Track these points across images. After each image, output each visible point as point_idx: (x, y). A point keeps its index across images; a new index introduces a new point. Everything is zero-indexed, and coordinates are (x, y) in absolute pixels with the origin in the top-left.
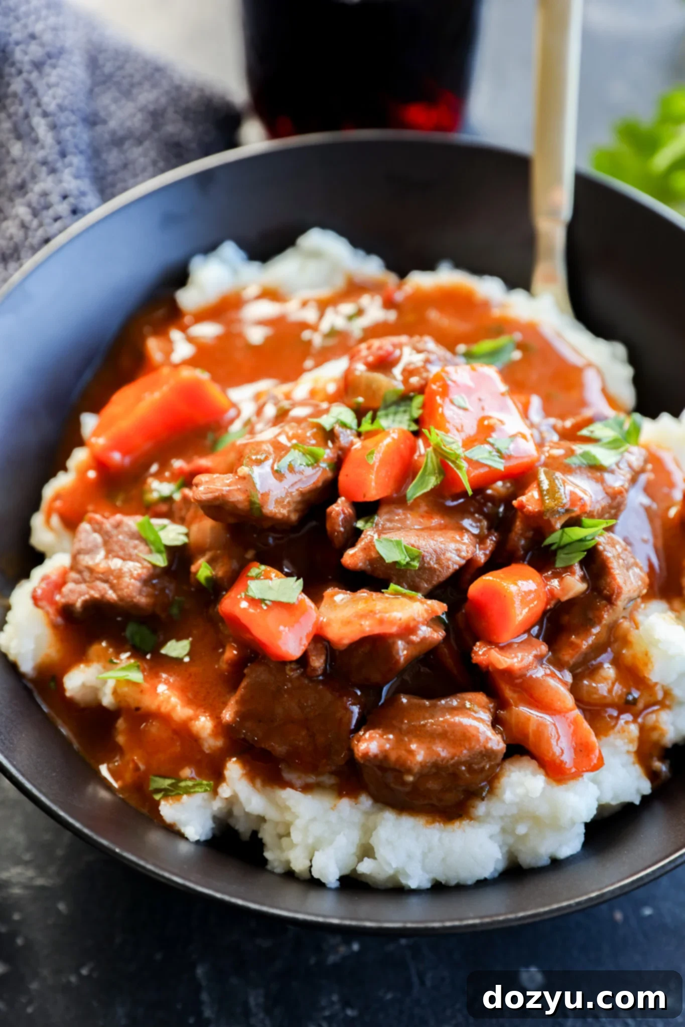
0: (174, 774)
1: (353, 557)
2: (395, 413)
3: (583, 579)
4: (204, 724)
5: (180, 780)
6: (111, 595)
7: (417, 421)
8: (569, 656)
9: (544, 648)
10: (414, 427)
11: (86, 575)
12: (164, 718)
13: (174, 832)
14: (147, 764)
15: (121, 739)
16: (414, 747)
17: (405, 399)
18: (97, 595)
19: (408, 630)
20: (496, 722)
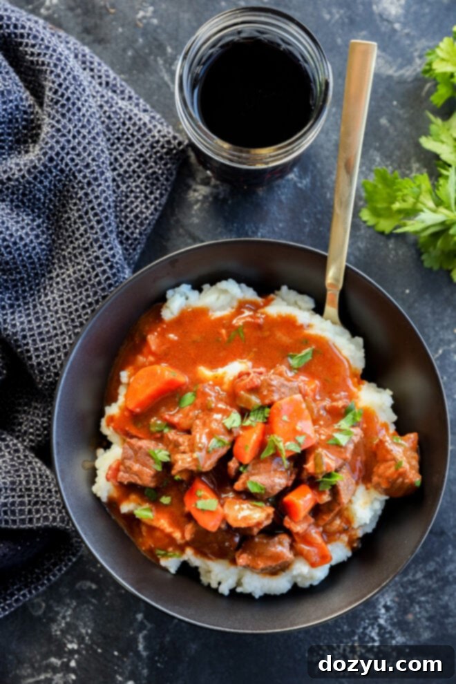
0: (165, 549)
1: (238, 485)
2: (257, 414)
3: (330, 495)
4: (177, 535)
5: (167, 552)
6: (139, 482)
7: (267, 418)
8: (322, 523)
9: (312, 520)
10: (265, 420)
11: (128, 470)
12: (162, 531)
13: (165, 570)
14: (155, 545)
15: (144, 534)
16: (259, 562)
17: (262, 408)
18: (133, 481)
19: (258, 524)
20: (292, 547)
